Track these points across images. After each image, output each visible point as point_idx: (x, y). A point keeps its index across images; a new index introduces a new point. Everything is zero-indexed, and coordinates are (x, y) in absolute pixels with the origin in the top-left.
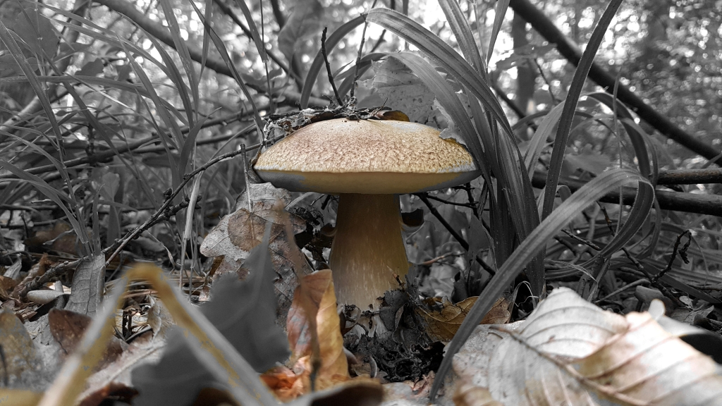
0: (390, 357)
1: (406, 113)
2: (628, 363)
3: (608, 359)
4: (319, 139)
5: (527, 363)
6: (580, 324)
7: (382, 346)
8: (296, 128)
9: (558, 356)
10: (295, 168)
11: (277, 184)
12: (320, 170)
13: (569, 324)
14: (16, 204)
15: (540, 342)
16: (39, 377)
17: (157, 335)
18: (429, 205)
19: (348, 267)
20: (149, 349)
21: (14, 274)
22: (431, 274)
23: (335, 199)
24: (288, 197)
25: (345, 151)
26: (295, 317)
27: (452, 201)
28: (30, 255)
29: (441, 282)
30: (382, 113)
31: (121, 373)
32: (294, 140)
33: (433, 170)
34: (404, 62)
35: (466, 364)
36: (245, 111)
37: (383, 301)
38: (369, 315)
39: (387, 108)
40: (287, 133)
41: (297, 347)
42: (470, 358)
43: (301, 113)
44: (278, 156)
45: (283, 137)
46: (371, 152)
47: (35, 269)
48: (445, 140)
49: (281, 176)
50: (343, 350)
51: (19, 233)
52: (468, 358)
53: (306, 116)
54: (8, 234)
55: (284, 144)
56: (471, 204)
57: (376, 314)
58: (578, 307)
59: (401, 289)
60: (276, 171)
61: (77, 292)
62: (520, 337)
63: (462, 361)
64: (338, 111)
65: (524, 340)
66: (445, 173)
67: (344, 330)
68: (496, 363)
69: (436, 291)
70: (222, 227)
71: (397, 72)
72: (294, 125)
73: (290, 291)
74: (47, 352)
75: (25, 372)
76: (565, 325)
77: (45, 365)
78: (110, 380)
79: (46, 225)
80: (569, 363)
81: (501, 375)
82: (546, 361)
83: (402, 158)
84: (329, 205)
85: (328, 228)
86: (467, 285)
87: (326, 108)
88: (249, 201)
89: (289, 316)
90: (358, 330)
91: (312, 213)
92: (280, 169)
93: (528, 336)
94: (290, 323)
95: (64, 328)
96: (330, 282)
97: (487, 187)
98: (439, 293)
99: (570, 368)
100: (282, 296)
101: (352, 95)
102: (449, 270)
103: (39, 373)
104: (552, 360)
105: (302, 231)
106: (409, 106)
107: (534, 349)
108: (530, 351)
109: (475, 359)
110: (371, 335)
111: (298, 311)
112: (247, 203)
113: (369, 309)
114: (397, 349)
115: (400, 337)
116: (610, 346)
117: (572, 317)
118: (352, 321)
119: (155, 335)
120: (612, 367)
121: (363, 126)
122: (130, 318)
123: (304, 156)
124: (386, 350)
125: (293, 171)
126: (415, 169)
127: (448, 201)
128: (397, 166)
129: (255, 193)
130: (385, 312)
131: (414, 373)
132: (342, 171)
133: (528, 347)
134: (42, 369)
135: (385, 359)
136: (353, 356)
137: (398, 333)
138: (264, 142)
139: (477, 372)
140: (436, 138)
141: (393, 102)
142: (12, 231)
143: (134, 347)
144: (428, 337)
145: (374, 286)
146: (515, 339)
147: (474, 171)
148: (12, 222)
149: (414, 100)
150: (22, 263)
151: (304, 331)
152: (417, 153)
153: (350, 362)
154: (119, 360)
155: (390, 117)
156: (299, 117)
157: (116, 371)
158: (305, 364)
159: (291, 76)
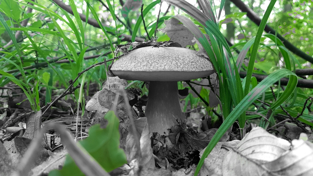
0: (174, 156)
1: (180, 44)
2: (294, 165)
3: (283, 163)
4: (140, 56)
5: (242, 164)
6: (267, 145)
7: (170, 151)
8: (130, 51)
9: (257, 160)
10: (129, 69)
11: (121, 77)
12: (141, 70)
13: (261, 145)
14: (6, 86)
15: (248, 154)
16: (10, 168)
17: (65, 149)
18: (191, 86)
19: (154, 115)
20: (61, 156)
21: (3, 118)
22: (190, 116)
23: (148, 83)
24: (126, 83)
25: (152, 61)
26: (130, 139)
27: (201, 84)
28: (10, 110)
29: (195, 119)
30: (169, 44)
31: (48, 168)
32: (129, 56)
33: (194, 70)
34: (179, 20)
35: (211, 163)
36: (106, 44)
37: (170, 131)
38: (164, 137)
39: (171, 42)
40: (125, 53)
41: (131, 153)
42: (213, 160)
43: (132, 44)
44: (121, 64)
45: (123, 55)
46: (165, 62)
47: (12, 116)
48: (199, 56)
49: (123, 73)
50: (153, 155)
51: (7, 99)
52: (212, 160)
53: (134, 45)
54: (2, 100)
55: (124, 58)
56: (210, 85)
57: (167, 136)
58: (266, 136)
59: (179, 125)
60: (120, 71)
61: (28, 128)
62: (237, 151)
63: (209, 161)
64: (149, 43)
65: (240, 152)
66: (199, 71)
67: (153, 145)
68: (225, 163)
69: (193, 124)
70: (96, 97)
71: (176, 24)
72: (128, 49)
73: (127, 126)
74: (14, 157)
75: (3, 166)
76: (260, 145)
77: (13, 163)
78: (42, 171)
79: (19, 96)
80: (263, 164)
81: (228, 169)
82: (251, 163)
83: (179, 64)
84: (145, 86)
85: (145, 97)
86: (208, 122)
87: (143, 41)
88: (108, 85)
89: (127, 139)
90: (159, 144)
91: (137, 90)
92: (122, 70)
93: (241, 150)
94: (127, 142)
95: (22, 145)
96: (146, 123)
97: (218, 77)
98: (194, 125)
99: (263, 166)
100: (124, 129)
101: (155, 35)
102: (199, 114)
103: (10, 167)
104: (254, 162)
105: (133, 99)
106: (181, 40)
107: (245, 157)
108: (242, 158)
109: (215, 160)
110: (165, 146)
111: (131, 137)
112: (107, 86)
113: (164, 134)
114: (177, 153)
115: (179, 147)
116: (284, 156)
117: (263, 141)
118: (156, 140)
119: (64, 148)
120: (285, 167)
121: (161, 49)
122: (54, 140)
123: (133, 64)
124: (172, 153)
125: (129, 71)
126: (185, 69)
127: (199, 84)
128: (177, 68)
129: (111, 81)
130: (171, 135)
131: (185, 164)
132: (151, 71)
133: (242, 156)
134: (12, 164)
135: (171, 157)
136: (157, 158)
137: (177, 145)
138: (115, 58)
139: (216, 167)
140: (195, 55)
141: (174, 39)
142: (3, 98)
143: (54, 155)
144: (191, 147)
145: (166, 124)
146: (235, 151)
147: (212, 70)
148: (3, 94)
149: (184, 38)
150: (7, 113)
151: (134, 146)
152: (186, 62)
153: (156, 161)
154: (47, 161)
155: (173, 46)
156: (131, 46)
157: (45, 166)
158: (135, 163)
159: (127, 28)
